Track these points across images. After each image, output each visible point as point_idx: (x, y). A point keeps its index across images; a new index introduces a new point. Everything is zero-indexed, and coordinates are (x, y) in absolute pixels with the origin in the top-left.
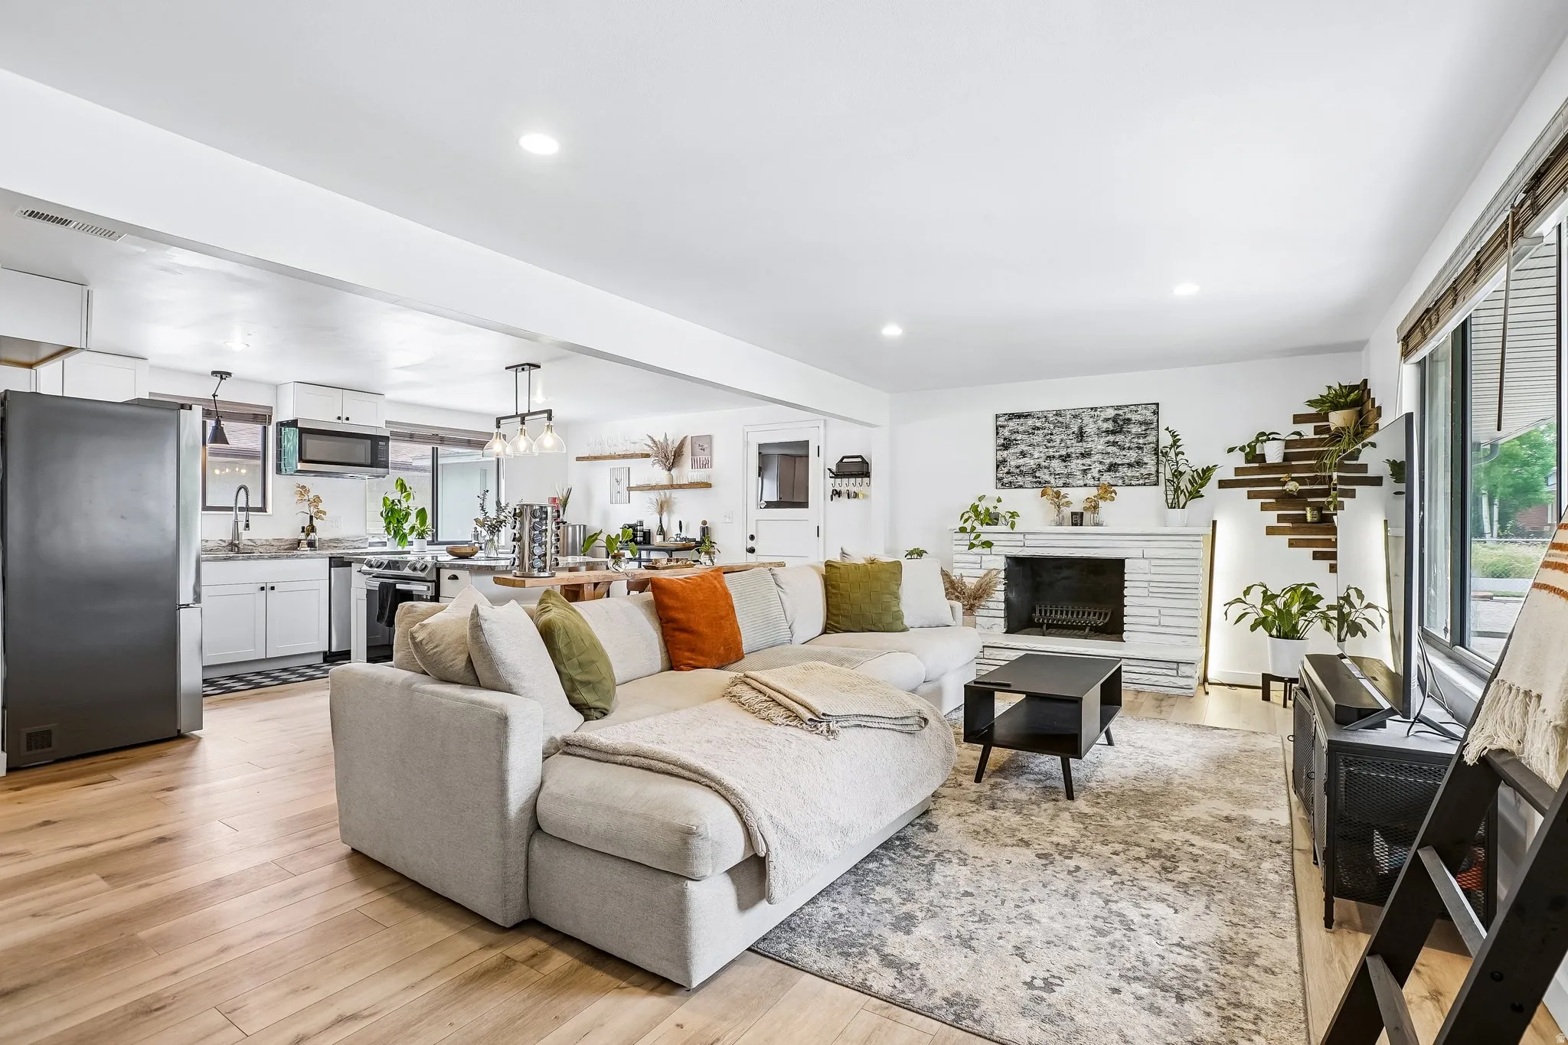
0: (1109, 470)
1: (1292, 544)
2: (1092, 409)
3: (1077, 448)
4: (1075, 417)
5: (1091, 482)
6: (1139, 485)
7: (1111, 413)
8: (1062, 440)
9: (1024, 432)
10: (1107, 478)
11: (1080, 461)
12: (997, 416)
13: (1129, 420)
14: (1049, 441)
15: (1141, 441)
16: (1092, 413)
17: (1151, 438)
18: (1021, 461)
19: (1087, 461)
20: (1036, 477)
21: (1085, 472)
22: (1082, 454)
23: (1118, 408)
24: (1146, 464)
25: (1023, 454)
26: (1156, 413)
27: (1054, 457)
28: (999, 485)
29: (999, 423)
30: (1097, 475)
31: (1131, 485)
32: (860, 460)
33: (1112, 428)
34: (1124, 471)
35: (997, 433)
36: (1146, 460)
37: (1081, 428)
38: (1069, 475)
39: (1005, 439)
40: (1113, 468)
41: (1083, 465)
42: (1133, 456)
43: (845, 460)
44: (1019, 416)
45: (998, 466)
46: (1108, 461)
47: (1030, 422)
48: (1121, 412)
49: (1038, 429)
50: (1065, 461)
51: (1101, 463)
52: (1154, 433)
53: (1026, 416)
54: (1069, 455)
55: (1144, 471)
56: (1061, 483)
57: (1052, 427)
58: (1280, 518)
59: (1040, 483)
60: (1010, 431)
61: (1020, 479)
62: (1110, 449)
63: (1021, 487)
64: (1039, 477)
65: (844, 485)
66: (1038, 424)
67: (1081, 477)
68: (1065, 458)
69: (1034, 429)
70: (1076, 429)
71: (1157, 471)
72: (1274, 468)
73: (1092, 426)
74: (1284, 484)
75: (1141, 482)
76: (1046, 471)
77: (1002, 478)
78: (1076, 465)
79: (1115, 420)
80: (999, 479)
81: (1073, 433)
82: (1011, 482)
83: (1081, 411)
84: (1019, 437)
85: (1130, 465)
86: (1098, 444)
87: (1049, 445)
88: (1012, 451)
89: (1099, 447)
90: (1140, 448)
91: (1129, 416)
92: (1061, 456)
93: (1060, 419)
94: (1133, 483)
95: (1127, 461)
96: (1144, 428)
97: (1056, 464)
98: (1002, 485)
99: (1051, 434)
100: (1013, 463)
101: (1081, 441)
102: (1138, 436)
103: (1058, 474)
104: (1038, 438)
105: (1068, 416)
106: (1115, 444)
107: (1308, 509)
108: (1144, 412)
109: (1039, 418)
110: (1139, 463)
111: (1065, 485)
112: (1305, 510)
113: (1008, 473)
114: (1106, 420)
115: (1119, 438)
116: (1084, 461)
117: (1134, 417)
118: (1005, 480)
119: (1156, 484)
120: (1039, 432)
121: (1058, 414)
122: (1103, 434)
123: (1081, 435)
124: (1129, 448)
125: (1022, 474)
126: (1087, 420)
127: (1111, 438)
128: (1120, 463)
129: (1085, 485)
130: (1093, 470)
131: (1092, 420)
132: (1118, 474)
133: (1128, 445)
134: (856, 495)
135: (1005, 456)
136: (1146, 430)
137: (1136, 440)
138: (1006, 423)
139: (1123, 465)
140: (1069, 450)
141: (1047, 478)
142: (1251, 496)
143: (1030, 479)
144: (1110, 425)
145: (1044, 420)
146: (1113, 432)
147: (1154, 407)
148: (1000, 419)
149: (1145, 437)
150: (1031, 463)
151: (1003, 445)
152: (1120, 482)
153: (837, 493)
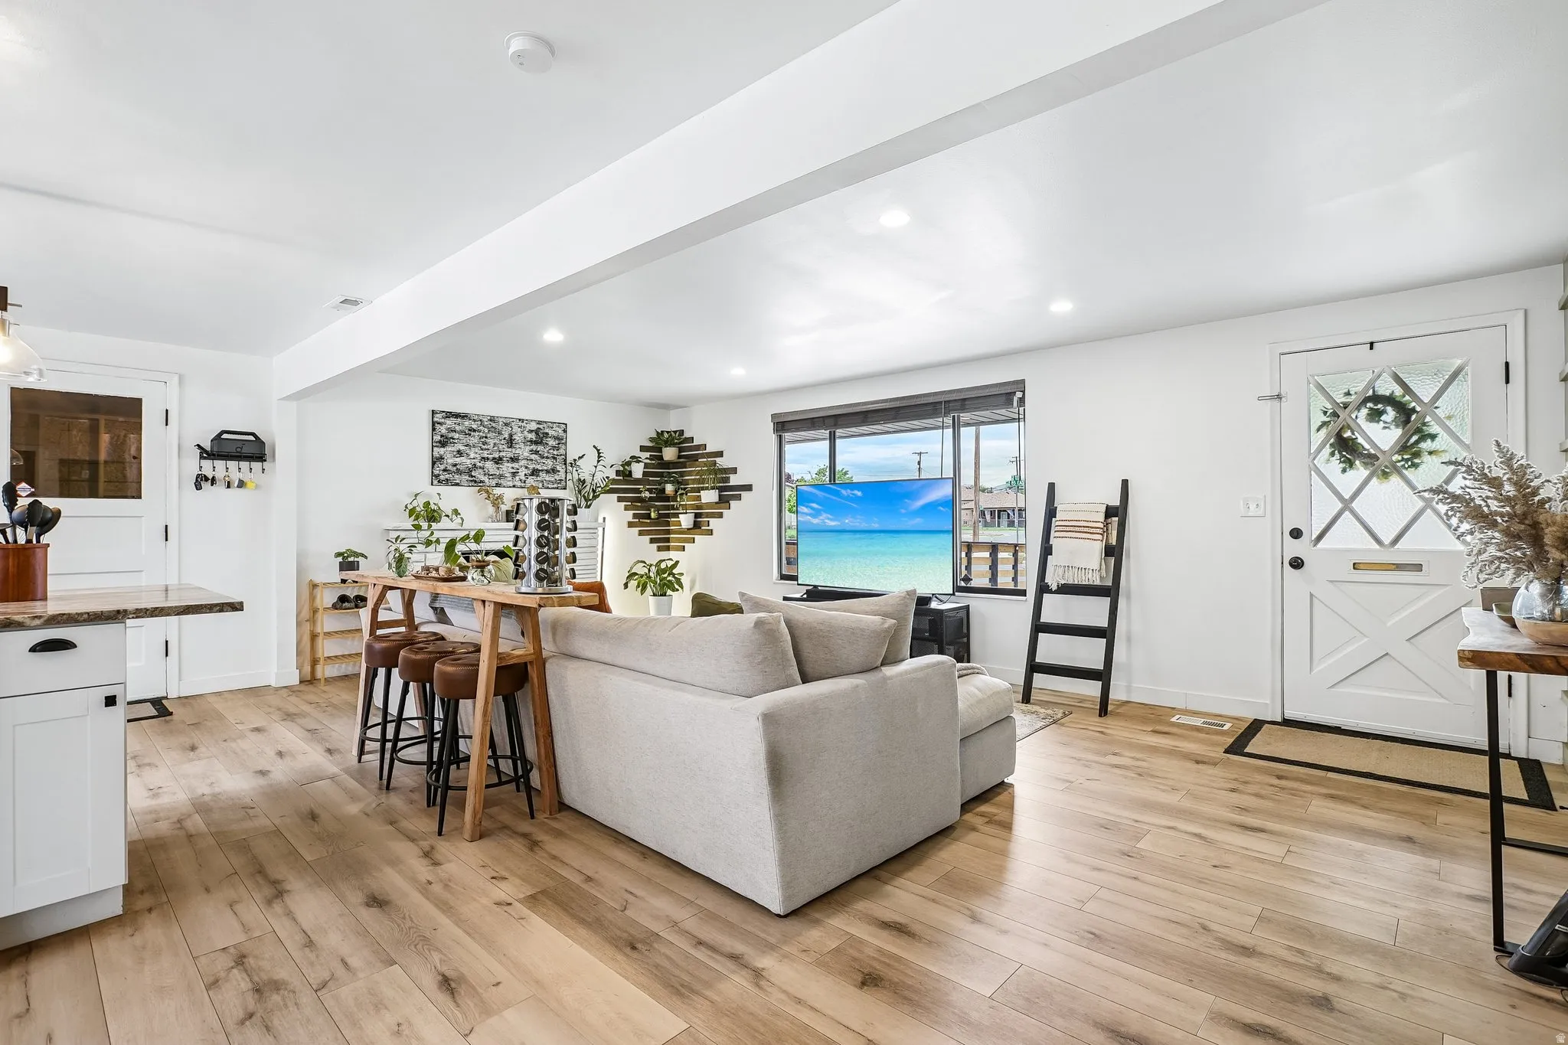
0: (532, 474)
1: (641, 533)
2: (520, 420)
3: (507, 453)
4: (506, 424)
5: (519, 484)
6: (553, 488)
7: (534, 426)
8: (495, 444)
9: (461, 432)
10: (531, 481)
11: (509, 465)
12: (434, 412)
13: (547, 434)
14: (484, 443)
15: (555, 453)
16: (520, 423)
17: (562, 451)
18: (458, 460)
19: (515, 465)
20: (472, 476)
21: (514, 474)
22: (511, 458)
23: (539, 423)
24: (559, 471)
25: (460, 453)
26: (565, 431)
27: (488, 459)
28: (435, 482)
29: (435, 419)
30: (523, 478)
31: (548, 488)
32: (252, 438)
33: (534, 439)
34: (543, 475)
35: (434, 429)
36: (558, 468)
37: (511, 436)
38: (501, 476)
39: (442, 436)
40: (535, 473)
41: (513, 468)
42: (549, 464)
43: (225, 436)
44: (457, 416)
45: (434, 463)
46: (531, 467)
47: (467, 423)
48: (541, 426)
49: (474, 431)
50: (497, 464)
51: (526, 468)
52: (563, 446)
53: (464, 416)
54: (500, 459)
55: (558, 478)
56: (494, 483)
57: (486, 430)
58: (635, 516)
59: (475, 482)
60: (448, 429)
61: (456, 476)
62: (533, 457)
63: (457, 484)
64: (475, 477)
65: (219, 468)
66: (474, 427)
67: (510, 479)
68: (498, 461)
69: (470, 430)
70: (507, 436)
71: (566, 478)
72: (637, 481)
73: (520, 435)
74: (641, 492)
75: (555, 486)
76: (481, 471)
77: (439, 475)
78: (507, 468)
79: (537, 432)
80: (434, 476)
81: (504, 439)
82: (447, 480)
83: (511, 420)
84: (456, 436)
85: (548, 472)
86: (524, 451)
87: (483, 447)
88: (449, 448)
89: (525, 454)
90: (555, 458)
91: (547, 431)
92: (494, 458)
93: (494, 425)
94: (550, 486)
95: (546, 468)
96: (557, 442)
97: (489, 465)
98: (439, 482)
99: (486, 437)
100: (450, 461)
101: (511, 447)
102: (554, 448)
103: (492, 475)
104: (474, 440)
105: (501, 423)
106: (536, 452)
107: (652, 509)
108: (558, 429)
109: (475, 421)
110: (554, 471)
111: (498, 485)
112: (650, 510)
113: (444, 470)
114: (531, 431)
115: (540, 448)
116: (513, 465)
117: (551, 433)
118: (442, 477)
119: (565, 489)
120: (474, 433)
121: (492, 419)
122: (529, 443)
123: (511, 442)
124: (547, 458)
125: (459, 472)
126: (516, 429)
127: (534, 447)
128: (540, 469)
129: (514, 486)
130: (520, 474)
131: (519, 429)
132: (539, 479)
133: (546, 455)
134: (242, 484)
135: (442, 453)
136: (559, 444)
137: (552, 451)
138: (443, 420)
139: (542, 470)
140: (502, 454)
141: (483, 478)
142: (620, 500)
143: (467, 477)
144: (533, 436)
145: (479, 423)
146: (536, 443)
147: (564, 426)
148: (438, 415)
149: (558, 450)
150: (465, 462)
151: (440, 442)
152: (540, 485)
153: (206, 479)
